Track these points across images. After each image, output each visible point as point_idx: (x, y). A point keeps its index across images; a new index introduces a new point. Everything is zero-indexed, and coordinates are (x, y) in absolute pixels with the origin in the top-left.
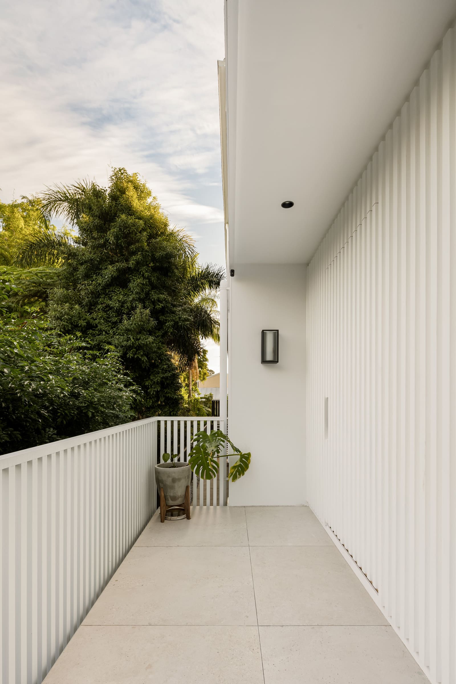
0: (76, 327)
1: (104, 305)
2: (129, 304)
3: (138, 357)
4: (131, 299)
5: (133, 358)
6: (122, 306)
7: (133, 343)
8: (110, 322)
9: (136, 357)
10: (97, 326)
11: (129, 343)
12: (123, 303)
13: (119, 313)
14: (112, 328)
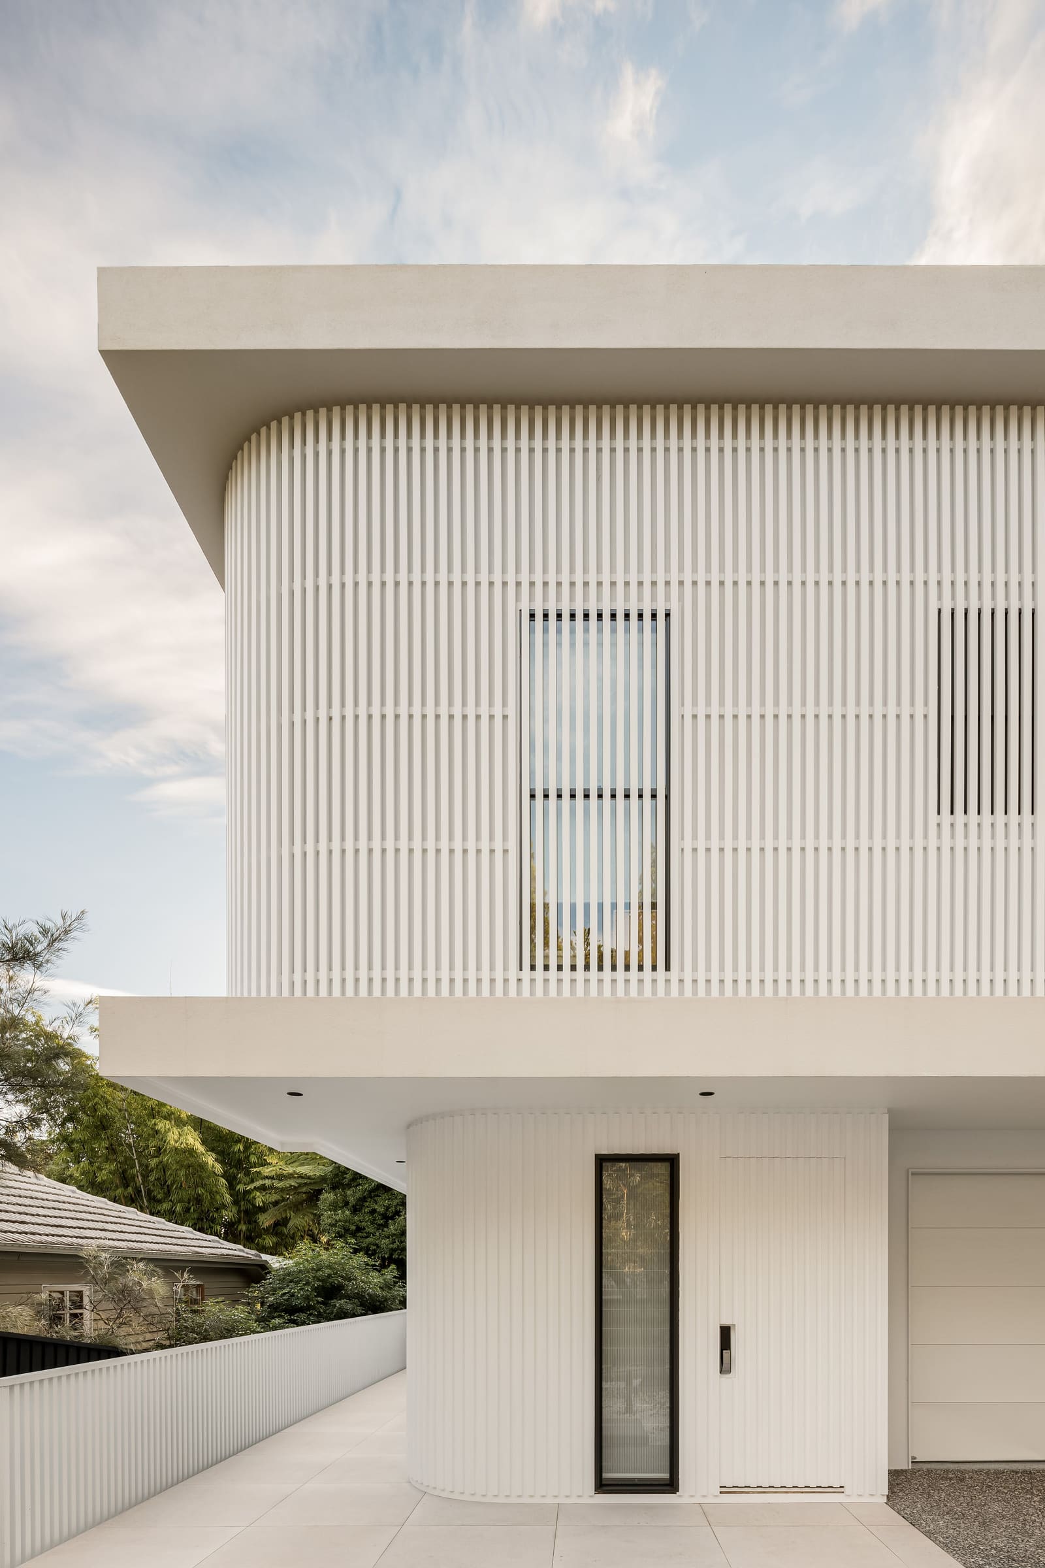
0: (347, 1230)
1: (370, 1209)
2: (393, 1209)
3: (402, 1258)
4: (395, 1203)
5: (398, 1258)
6: (387, 1210)
7: (398, 1246)
8: (376, 1224)
9: (400, 1257)
10: (364, 1229)
11: (395, 1246)
12: (388, 1208)
13: (386, 1217)
14: (378, 1229)
